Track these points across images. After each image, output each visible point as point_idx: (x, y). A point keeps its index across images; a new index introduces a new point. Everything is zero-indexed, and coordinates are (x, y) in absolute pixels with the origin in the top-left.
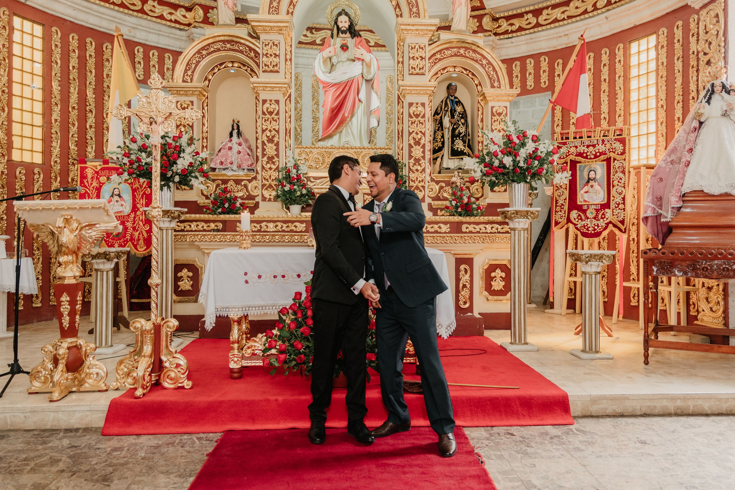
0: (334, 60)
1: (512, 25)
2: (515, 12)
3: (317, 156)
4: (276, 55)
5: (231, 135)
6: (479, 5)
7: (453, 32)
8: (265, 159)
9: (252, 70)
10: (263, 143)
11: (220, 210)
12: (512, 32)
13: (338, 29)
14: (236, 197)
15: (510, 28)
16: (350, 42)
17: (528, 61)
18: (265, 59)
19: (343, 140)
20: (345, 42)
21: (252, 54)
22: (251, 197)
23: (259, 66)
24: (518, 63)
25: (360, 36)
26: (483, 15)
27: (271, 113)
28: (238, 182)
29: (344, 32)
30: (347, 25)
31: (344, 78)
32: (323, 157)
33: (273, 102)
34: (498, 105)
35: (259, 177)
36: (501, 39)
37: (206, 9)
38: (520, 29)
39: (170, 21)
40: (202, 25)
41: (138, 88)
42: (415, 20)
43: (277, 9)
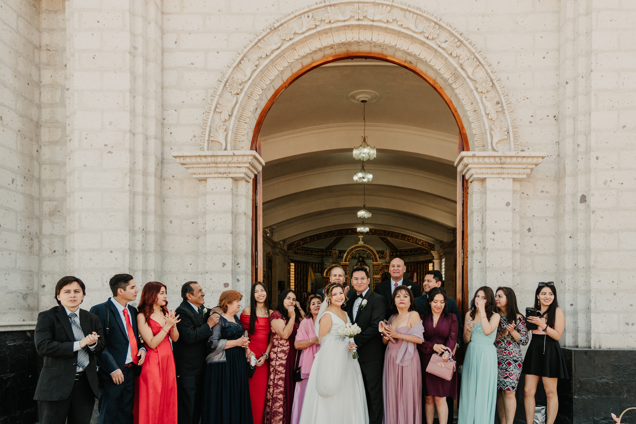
7: (385, 263)
16: (362, 264)
30: (361, 260)
37: (326, 252)
38: (407, 255)
39: (317, 255)
40: (325, 256)
41: (314, 276)
42: (376, 263)
43: (346, 260)
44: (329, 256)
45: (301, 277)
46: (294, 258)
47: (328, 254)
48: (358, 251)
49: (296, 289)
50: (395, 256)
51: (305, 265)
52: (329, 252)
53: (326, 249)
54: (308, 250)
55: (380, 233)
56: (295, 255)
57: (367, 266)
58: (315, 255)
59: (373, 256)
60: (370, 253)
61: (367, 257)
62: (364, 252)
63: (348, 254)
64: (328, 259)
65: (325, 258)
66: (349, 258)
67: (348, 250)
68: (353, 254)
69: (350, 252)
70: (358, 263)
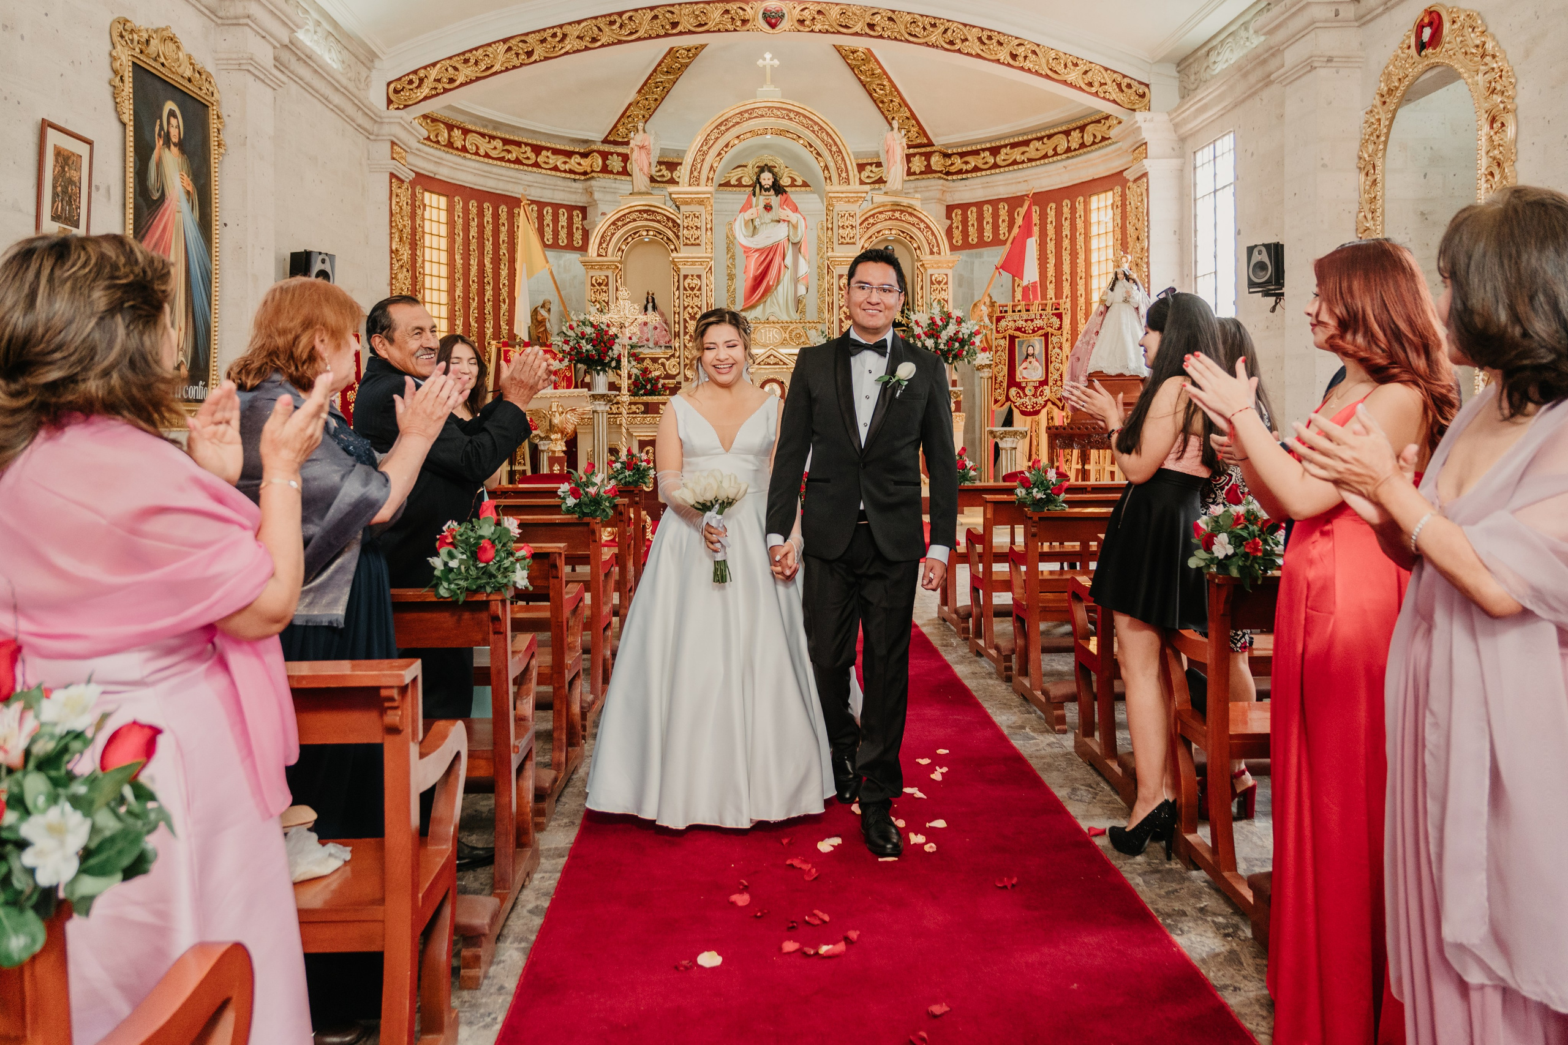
0: (757, 222)
1: (966, 163)
2: (969, 149)
4: (697, 228)
5: (646, 309)
6: (926, 141)
7: (886, 193)
8: (688, 337)
9: (668, 239)
10: (685, 320)
11: (642, 392)
12: (967, 172)
13: (761, 187)
14: (658, 377)
15: (965, 167)
16: (775, 200)
17: (985, 208)
18: (685, 232)
19: (768, 311)
20: (768, 201)
21: (670, 224)
22: (668, 376)
23: (678, 237)
24: (974, 209)
25: (786, 192)
26: (930, 154)
27: (692, 289)
28: (655, 360)
29: (767, 190)
30: (770, 182)
31: (768, 243)
33: (694, 278)
34: (937, 274)
35: (677, 354)
36: (953, 180)
37: (604, 155)
38: (976, 169)
39: (565, 171)
40: (601, 175)
41: (547, 262)
42: (845, 188)
43: (698, 179)
44: (618, 173)
45: (481, 265)
47: (615, 163)
48: (755, 133)
50: (921, 173)
51: (503, 210)
52: (618, 154)
53: (605, 141)
54: (518, 144)
55: (871, 26)
56: (448, 157)
58: (556, 168)
59: (830, 159)
60: (811, 146)
61: (793, 185)
62: (781, 140)
63: (705, 148)
64: (614, 185)
65: (601, 182)
66: (712, 167)
67: (708, 126)
68: (732, 152)
69: (717, 138)
70: (754, 199)
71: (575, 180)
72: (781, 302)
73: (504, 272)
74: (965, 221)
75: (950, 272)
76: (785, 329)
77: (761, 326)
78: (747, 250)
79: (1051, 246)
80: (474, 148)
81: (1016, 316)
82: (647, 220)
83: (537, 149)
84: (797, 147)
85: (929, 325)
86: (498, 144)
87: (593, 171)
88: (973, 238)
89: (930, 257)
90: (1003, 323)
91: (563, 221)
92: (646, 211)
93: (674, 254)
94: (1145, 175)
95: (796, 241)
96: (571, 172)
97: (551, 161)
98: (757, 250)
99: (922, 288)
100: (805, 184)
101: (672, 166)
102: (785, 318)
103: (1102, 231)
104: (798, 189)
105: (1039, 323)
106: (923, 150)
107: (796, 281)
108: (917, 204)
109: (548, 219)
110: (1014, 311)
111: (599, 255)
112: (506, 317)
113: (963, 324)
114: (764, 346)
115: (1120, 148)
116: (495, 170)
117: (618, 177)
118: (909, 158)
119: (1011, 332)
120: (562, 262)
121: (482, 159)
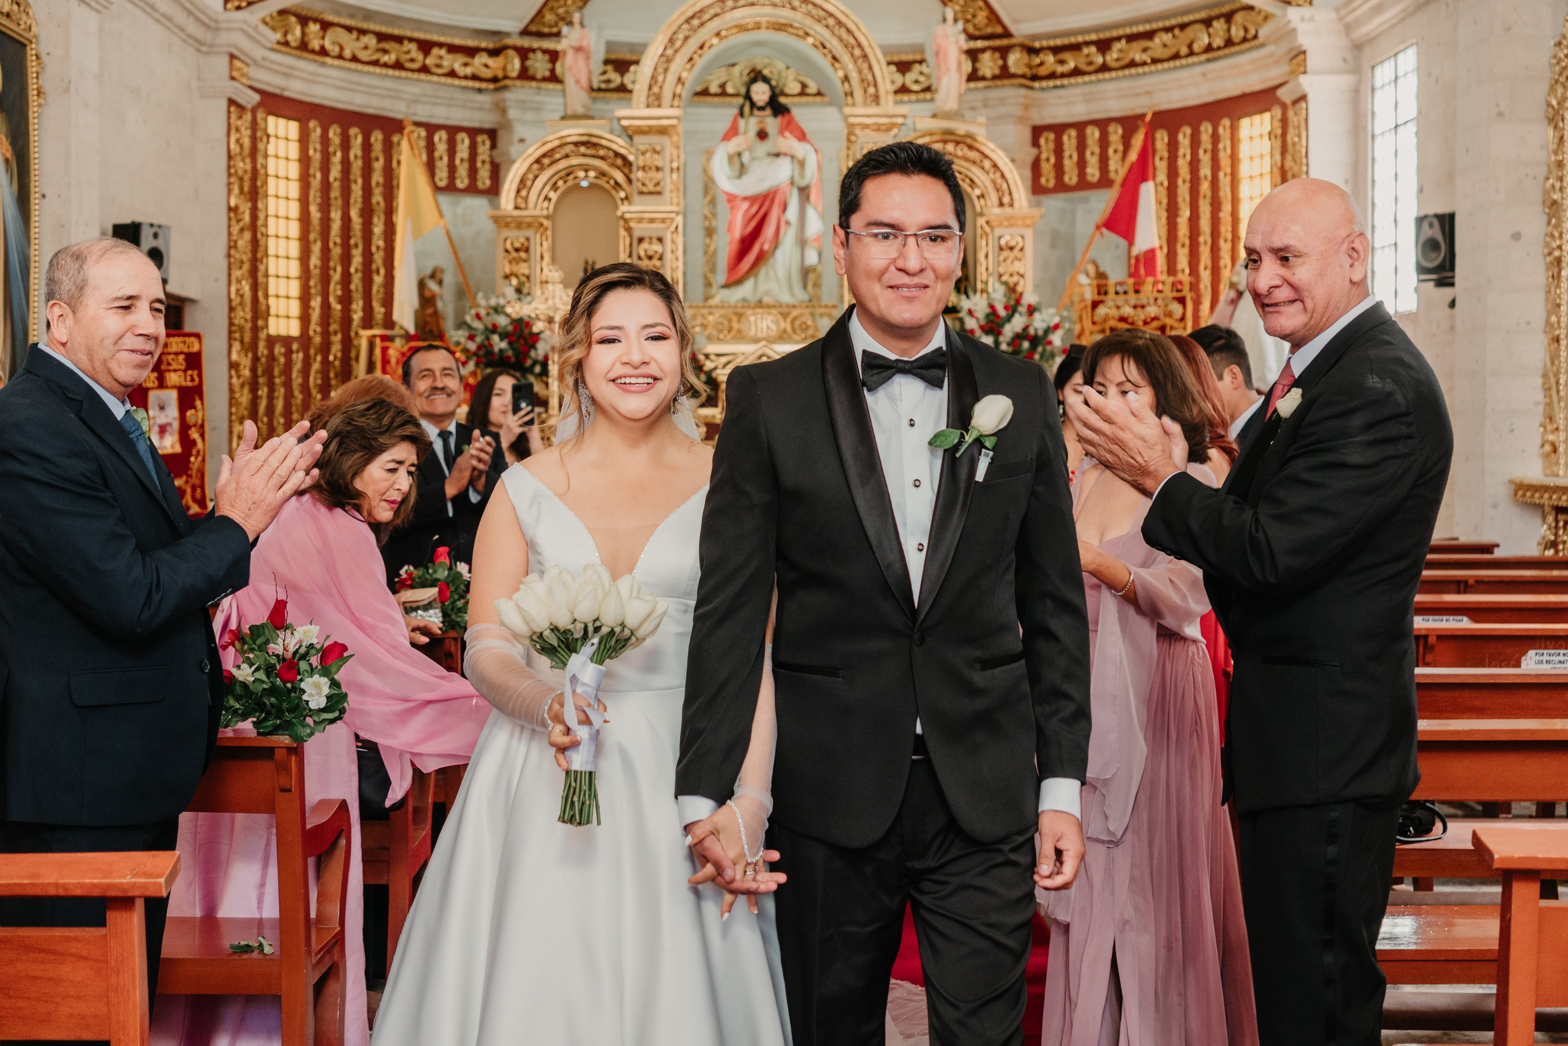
0: (746, 158)
1: (1062, 62)
2: (1066, 42)
3: (720, 320)
4: (658, 169)
6: (999, 30)
9: (617, 183)
12: (1062, 76)
13: (753, 105)
15: (1058, 69)
16: (772, 124)
17: (1089, 131)
18: (640, 174)
19: (762, 288)
20: (762, 126)
21: (619, 162)
23: (630, 181)
24: (1073, 133)
25: (788, 111)
26: (1008, 49)
27: (650, 258)
29: (761, 109)
30: (766, 97)
31: (762, 187)
32: (730, 321)
33: (655, 241)
34: (1010, 235)
36: (1042, 89)
37: (524, 53)
38: (1076, 72)
39: (466, 77)
40: (518, 83)
41: (441, 215)
42: (873, 110)
43: (658, 97)
44: (544, 79)
45: (346, 219)
46: (295, 89)
47: (539, 65)
48: (742, 28)
49: (316, 303)
50: (995, 77)
51: (377, 137)
52: (545, 51)
53: (526, 32)
54: (399, 40)
56: (302, 64)
57: (802, 137)
58: (452, 74)
59: (851, 66)
60: (824, 47)
61: (803, 93)
62: (781, 37)
63: (670, 52)
64: (538, 98)
65: (518, 95)
66: (679, 79)
67: (676, 17)
68: (708, 55)
69: (687, 38)
70: (742, 123)
71: (480, 91)
72: (781, 273)
73: (378, 229)
74: (1059, 151)
75: (1029, 234)
76: (785, 316)
77: (749, 312)
78: (731, 198)
79: (1183, 190)
80: (337, 50)
81: (1120, 300)
82: (584, 155)
83: (426, 47)
84: (806, 46)
85: (987, 316)
86: (371, 41)
87: (506, 77)
88: (1071, 177)
89: (997, 211)
90: (1102, 311)
91: (463, 151)
92: (583, 143)
93: (624, 208)
94: (1303, 98)
95: (803, 183)
96: (475, 77)
97: (445, 63)
98: (745, 199)
99: (987, 256)
100: (819, 94)
101: (622, 66)
102: (786, 298)
103: (1256, 172)
104: (810, 99)
105: (1152, 311)
106: (997, 43)
107: (802, 243)
108: (980, 133)
109: (441, 148)
110: (1117, 293)
111: (517, 208)
112: (381, 296)
113: (1037, 315)
114: (756, 340)
115: (1272, 55)
116: (365, 80)
117: (544, 85)
118: (973, 55)
119: (1112, 323)
120: (460, 209)
121: (348, 64)
